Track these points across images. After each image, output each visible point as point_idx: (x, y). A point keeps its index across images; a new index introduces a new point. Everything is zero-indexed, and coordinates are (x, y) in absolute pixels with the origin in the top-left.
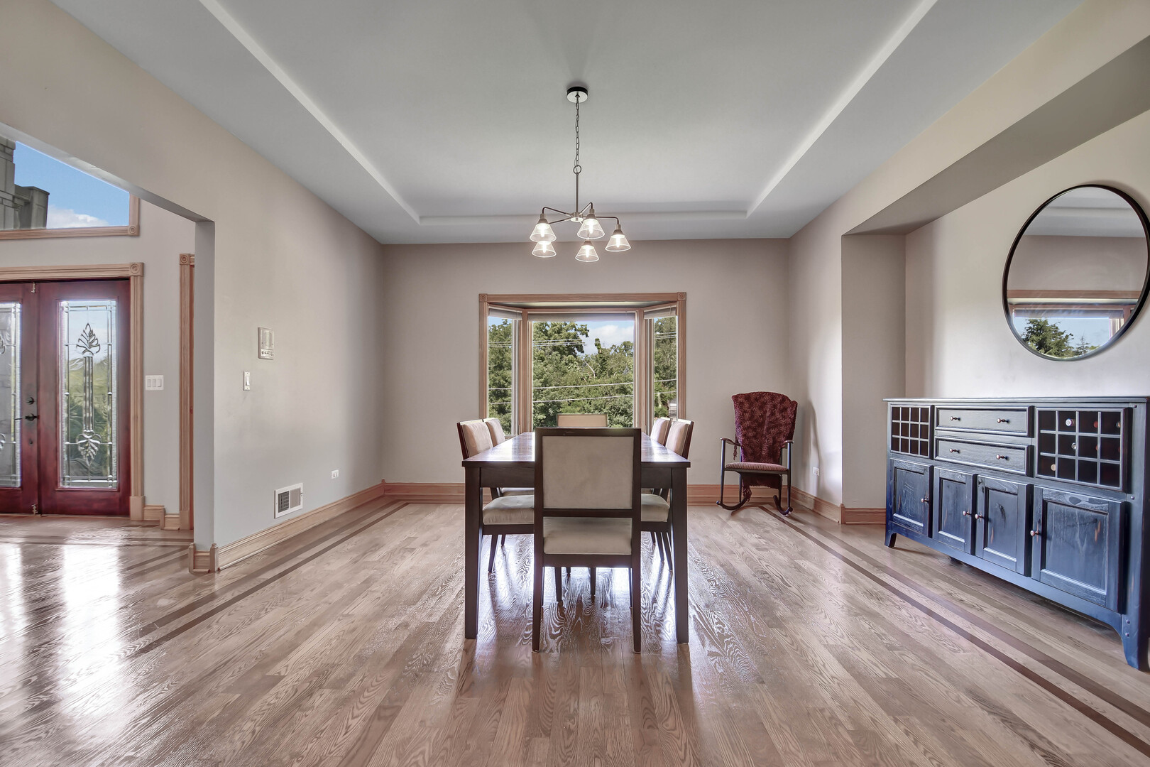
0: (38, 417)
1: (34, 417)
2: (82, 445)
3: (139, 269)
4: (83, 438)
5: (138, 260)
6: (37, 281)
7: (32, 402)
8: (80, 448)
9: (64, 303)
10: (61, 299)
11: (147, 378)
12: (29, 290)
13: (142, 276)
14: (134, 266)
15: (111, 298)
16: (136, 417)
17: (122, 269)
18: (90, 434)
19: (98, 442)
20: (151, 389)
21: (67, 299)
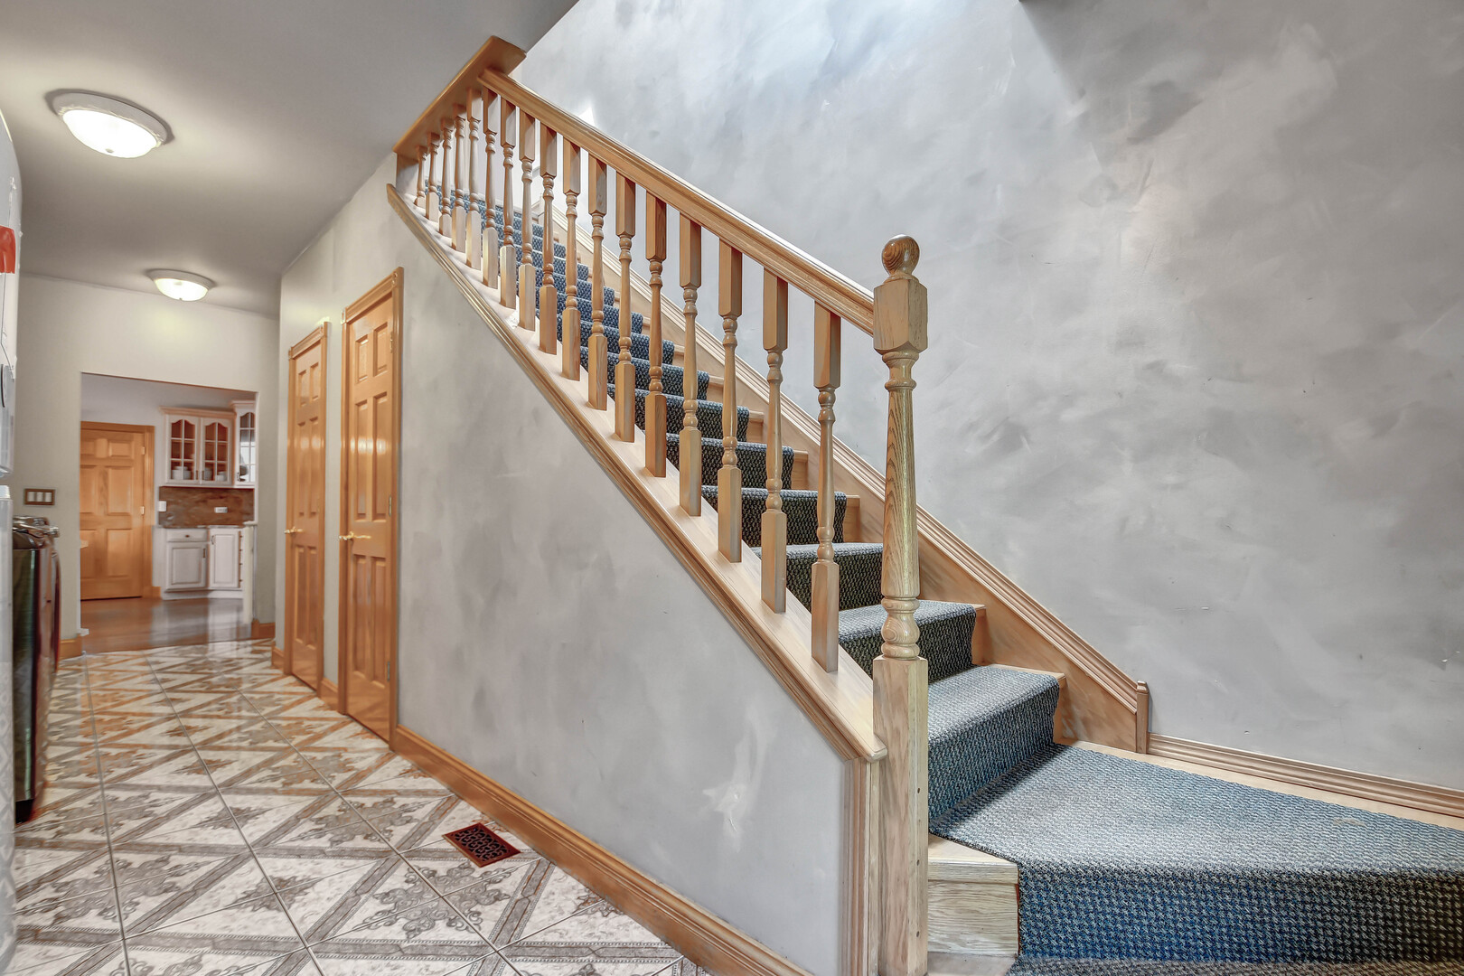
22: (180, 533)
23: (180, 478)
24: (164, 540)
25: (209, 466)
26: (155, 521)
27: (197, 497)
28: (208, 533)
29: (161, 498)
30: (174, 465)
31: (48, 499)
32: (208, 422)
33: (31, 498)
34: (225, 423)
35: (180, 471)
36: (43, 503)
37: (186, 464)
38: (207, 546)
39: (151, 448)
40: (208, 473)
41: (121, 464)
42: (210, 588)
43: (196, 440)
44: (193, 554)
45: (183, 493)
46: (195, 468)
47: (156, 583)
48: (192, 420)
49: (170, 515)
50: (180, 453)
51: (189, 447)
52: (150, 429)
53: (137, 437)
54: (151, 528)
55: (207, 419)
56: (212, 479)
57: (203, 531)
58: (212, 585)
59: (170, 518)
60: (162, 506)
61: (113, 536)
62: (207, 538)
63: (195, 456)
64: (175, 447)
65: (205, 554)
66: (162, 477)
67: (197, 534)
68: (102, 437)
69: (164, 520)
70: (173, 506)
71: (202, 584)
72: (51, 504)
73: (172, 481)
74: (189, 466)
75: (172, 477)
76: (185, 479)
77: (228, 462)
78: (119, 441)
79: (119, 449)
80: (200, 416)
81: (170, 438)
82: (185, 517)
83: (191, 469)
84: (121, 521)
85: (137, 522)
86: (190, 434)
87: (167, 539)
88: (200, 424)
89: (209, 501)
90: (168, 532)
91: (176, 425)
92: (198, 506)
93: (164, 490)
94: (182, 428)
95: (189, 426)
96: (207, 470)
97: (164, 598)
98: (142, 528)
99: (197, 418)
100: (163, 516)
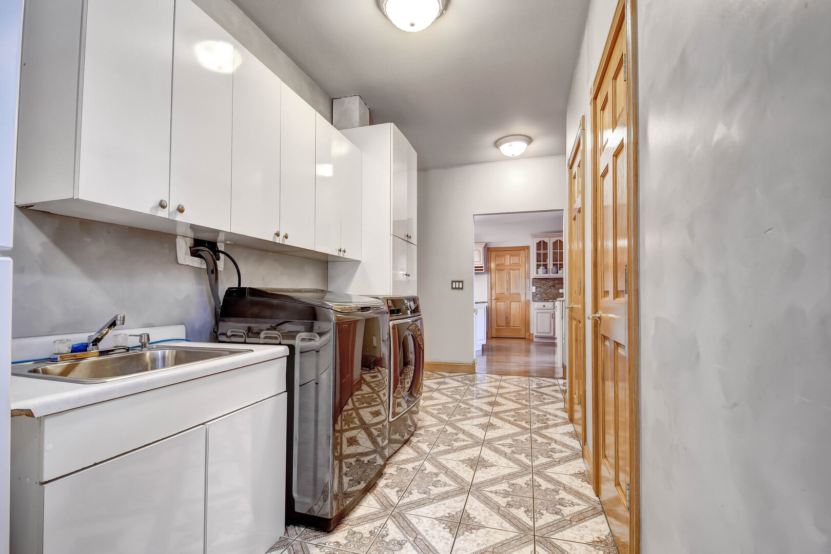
22: (541, 304)
23: (541, 274)
24: (535, 306)
25: (555, 265)
26: (531, 298)
27: (551, 283)
28: (554, 304)
29: (533, 285)
30: (538, 266)
31: (461, 286)
32: (554, 240)
33: (454, 286)
36: (459, 288)
37: (544, 265)
38: (554, 312)
39: (528, 257)
40: (555, 270)
41: (515, 267)
43: (548, 251)
44: (548, 316)
45: (544, 282)
46: (548, 267)
47: (531, 331)
48: (546, 240)
49: (537, 294)
50: (541, 259)
51: (545, 255)
52: (528, 248)
53: (522, 252)
54: (529, 301)
55: (553, 238)
56: (557, 273)
57: (552, 303)
58: (556, 336)
59: (537, 296)
60: (534, 289)
61: (514, 305)
62: (553, 307)
63: (548, 260)
64: (538, 255)
65: (553, 317)
66: (533, 275)
67: (549, 305)
68: (507, 254)
69: (537, 297)
70: (539, 289)
71: (552, 335)
72: (462, 288)
73: (538, 275)
74: (545, 266)
75: (537, 273)
76: (544, 273)
78: (514, 256)
79: (515, 260)
80: (550, 237)
81: (536, 251)
82: (544, 295)
83: (546, 268)
84: (516, 297)
85: (523, 298)
86: (545, 247)
87: (535, 307)
88: (550, 241)
89: (557, 286)
90: (536, 304)
91: (539, 244)
92: (551, 288)
93: (535, 280)
94: (542, 245)
95: (545, 244)
96: (555, 267)
97: (535, 340)
98: (526, 301)
99: (549, 239)
100: (534, 295)
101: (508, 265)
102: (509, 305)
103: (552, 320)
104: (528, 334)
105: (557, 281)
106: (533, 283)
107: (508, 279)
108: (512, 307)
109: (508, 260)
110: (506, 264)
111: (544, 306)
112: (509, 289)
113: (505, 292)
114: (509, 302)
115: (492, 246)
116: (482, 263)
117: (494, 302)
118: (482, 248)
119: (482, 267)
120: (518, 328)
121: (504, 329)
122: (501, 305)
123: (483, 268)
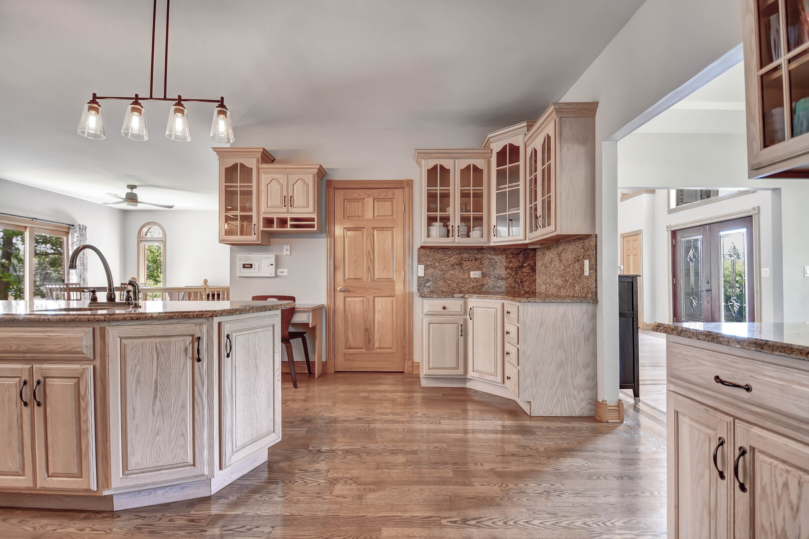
0: (711, 290)
1: (709, 290)
2: (731, 305)
3: (757, 210)
4: (731, 302)
5: (756, 205)
6: (709, 224)
7: (708, 283)
8: (730, 307)
9: (721, 233)
10: (720, 232)
11: (762, 270)
12: (706, 228)
13: (759, 213)
14: (754, 209)
15: (743, 228)
16: (757, 291)
17: (748, 212)
18: (734, 300)
19: (739, 305)
20: (765, 276)
21: (723, 231)
22: (435, 304)
23: (437, 236)
24: (424, 307)
25: (464, 219)
26: (415, 289)
27: (453, 259)
28: (465, 303)
29: (420, 262)
30: (431, 220)
32: (463, 164)
34: (480, 163)
35: (437, 228)
37: (442, 218)
38: (465, 321)
39: (409, 203)
40: (464, 229)
41: (384, 223)
42: (468, 377)
43: (451, 188)
44: (451, 330)
45: (440, 254)
46: (451, 223)
47: (417, 358)
48: (447, 164)
49: (428, 281)
50: (437, 205)
51: (445, 196)
52: (410, 183)
53: (399, 193)
55: (462, 161)
56: (468, 236)
57: (461, 302)
58: (471, 374)
59: (428, 284)
60: (420, 270)
61: (380, 303)
62: (466, 311)
63: (451, 208)
64: (431, 197)
65: (463, 331)
66: (420, 238)
67: (454, 304)
68: (369, 196)
69: (428, 289)
70: (431, 270)
71: (460, 371)
73: (429, 240)
74: (445, 220)
75: (428, 236)
76: (441, 236)
77: (485, 214)
78: (384, 200)
79: (384, 208)
80: (455, 158)
81: (427, 188)
82: (441, 283)
83: (446, 226)
84: (385, 287)
85: (399, 288)
86: (445, 181)
87: (426, 310)
88: (455, 167)
89: (465, 263)
90: (427, 302)
91: (432, 172)
92: (454, 269)
93: (423, 251)
94: (438, 175)
95: (445, 171)
96: (463, 224)
97: (424, 383)
98: (404, 295)
99: (452, 161)
100: (422, 282)
101: (368, 220)
102: (371, 304)
103: (461, 339)
104: (410, 363)
105: (465, 255)
106: (419, 259)
107: (369, 248)
108: (376, 307)
109: (370, 209)
110: (366, 217)
111: (444, 308)
112: (371, 269)
113: (364, 275)
114: (371, 298)
115: (337, 177)
116: (311, 209)
117: (340, 297)
118: (311, 177)
119: (313, 220)
120: (391, 351)
121: (361, 354)
122: (356, 303)
123: (315, 223)
